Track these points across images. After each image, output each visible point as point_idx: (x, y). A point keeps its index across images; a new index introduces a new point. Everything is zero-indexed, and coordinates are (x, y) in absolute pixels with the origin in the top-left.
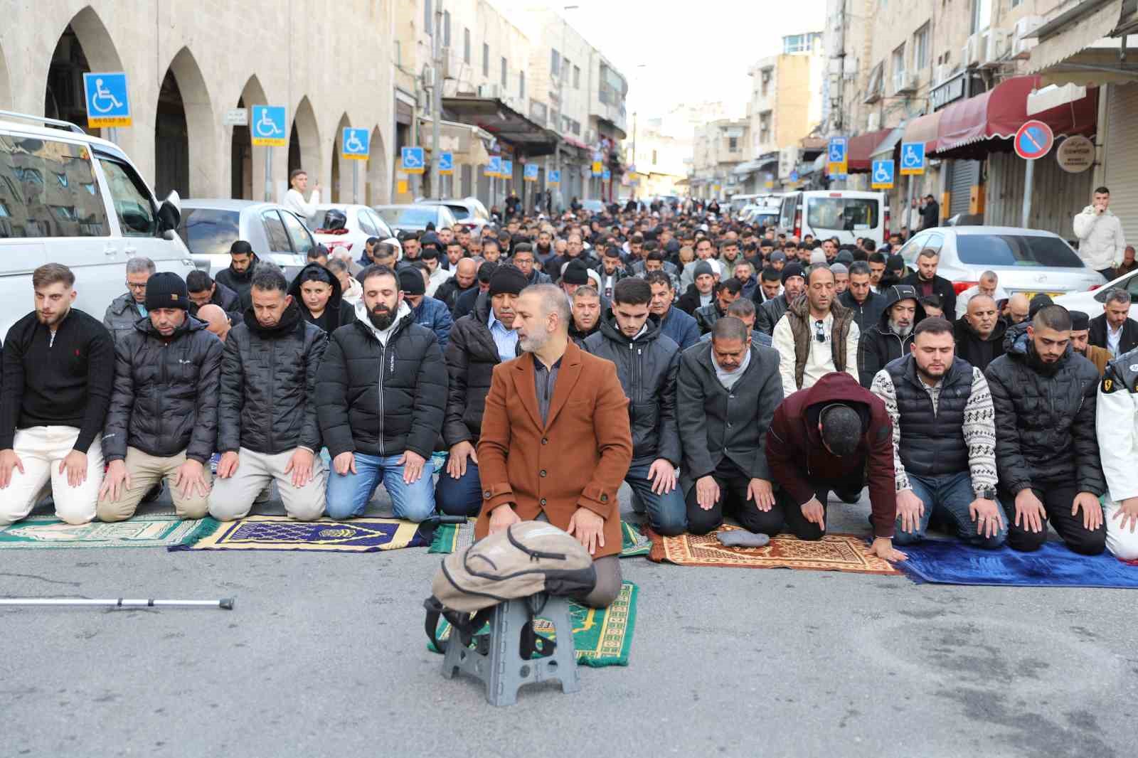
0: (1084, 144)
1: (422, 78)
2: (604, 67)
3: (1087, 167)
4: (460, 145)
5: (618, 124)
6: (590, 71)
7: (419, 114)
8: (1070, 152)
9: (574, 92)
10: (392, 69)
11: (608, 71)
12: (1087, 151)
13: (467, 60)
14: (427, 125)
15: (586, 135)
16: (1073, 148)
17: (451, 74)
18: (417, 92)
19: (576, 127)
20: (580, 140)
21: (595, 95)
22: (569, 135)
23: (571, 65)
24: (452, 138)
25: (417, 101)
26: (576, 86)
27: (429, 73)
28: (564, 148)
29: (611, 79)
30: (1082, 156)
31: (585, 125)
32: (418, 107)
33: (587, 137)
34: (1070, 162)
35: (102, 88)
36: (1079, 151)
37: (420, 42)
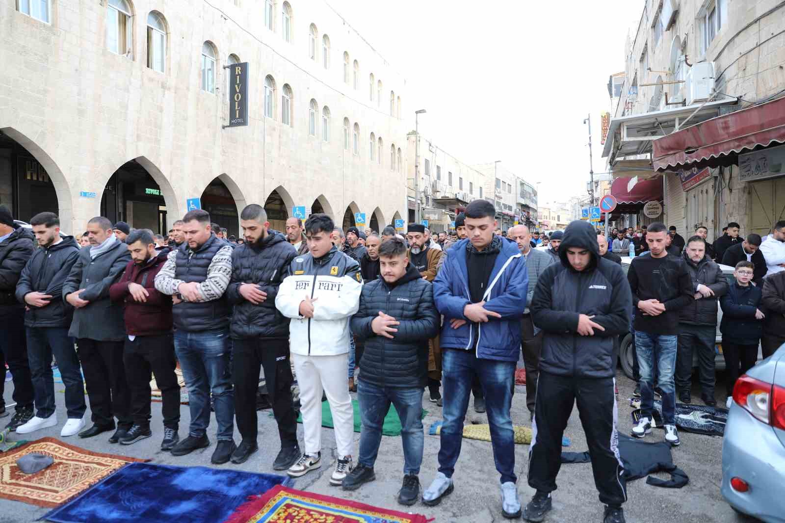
0: (656, 205)
1: (424, 192)
2: (522, 184)
3: (657, 216)
4: (438, 218)
5: (531, 205)
6: (516, 186)
7: (424, 206)
8: (650, 209)
9: (509, 195)
10: (406, 189)
11: (525, 186)
12: (658, 208)
13: (450, 183)
14: (426, 210)
15: (515, 210)
16: (651, 207)
17: (438, 190)
18: (421, 198)
19: (510, 208)
20: (512, 213)
21: (519, 195)
22: (506, 211)
23: (507, 184)
24: (435, 214)
25: (421, 201)
26: (510, 192)
27: (427, 190)
28: (498, 216)
29: (526, 188)
30: (655, 210)
31: (514, 207)
32: (422, 204)
33: (515, 211)
34: (650, 213)
35: (192, 204)
36: (654, 208)
37: (423, 178)
